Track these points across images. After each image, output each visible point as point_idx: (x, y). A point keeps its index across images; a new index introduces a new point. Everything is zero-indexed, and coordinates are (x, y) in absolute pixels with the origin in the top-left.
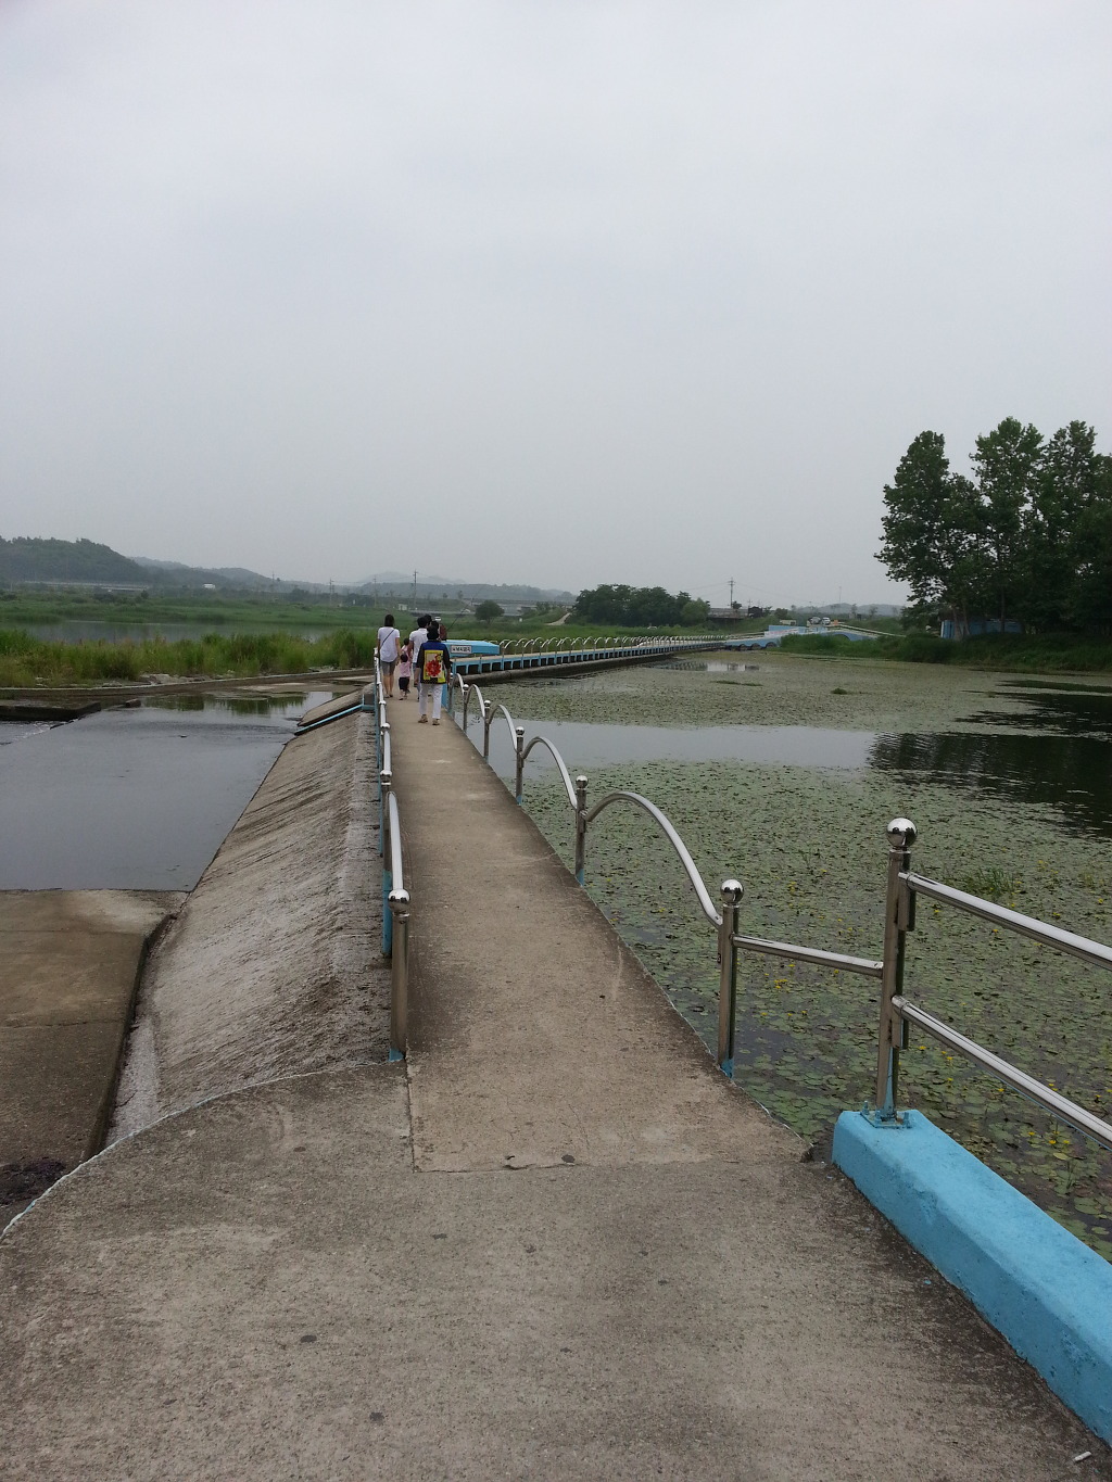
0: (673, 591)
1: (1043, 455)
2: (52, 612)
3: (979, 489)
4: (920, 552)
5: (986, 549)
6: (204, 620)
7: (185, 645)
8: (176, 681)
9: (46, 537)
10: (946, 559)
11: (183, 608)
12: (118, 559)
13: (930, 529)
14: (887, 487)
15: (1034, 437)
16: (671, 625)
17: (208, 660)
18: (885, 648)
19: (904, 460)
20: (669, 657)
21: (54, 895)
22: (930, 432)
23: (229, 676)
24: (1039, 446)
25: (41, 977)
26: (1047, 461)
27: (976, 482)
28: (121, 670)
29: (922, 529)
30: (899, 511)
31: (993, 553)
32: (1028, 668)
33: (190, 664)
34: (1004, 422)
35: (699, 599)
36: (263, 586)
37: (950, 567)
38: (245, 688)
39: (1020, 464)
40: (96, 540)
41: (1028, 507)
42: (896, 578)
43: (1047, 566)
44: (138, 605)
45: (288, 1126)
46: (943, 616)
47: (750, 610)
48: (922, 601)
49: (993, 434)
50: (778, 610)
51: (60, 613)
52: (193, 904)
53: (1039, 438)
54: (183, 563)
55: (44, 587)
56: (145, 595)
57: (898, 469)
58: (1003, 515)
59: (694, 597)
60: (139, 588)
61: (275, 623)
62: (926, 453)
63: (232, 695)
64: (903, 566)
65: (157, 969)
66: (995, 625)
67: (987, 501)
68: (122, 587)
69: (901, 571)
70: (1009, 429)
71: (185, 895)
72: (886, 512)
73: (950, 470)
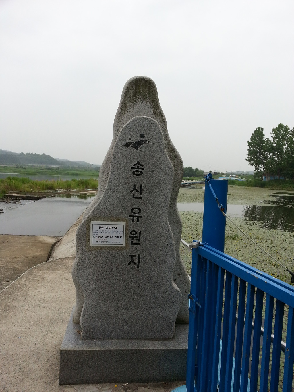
0: (194, 168)
1: (290, 133)
2: (35, 172)
3: (273, 142)
4: (257, 158)
5: (275, 158)
6: (73, 175)
7: (67, 181)
8: (64, 190)
9: (34, 153)
10: (264, 160)
11: (68, 171)
12: (52, 159)
13: (260, 152)
14: (248, 141)
15: (287, 128)
16: (193, 177)
17: (72, 185)
18: (248, 183)
19: (253, 134)
20: (190, 185)
21: (34, 236)
22: (260, 127)
23: (77, 189)
24: (289, 131)
25: (31, 250)
26: (291, 135)
27: (272, 140)
28: (51, 188)
29: (258, 152)
30: (252, 147)
31: (276, 159)
32: (285, 189)
33: (68, 186)
34: (279, 125)
35: (201, 170)
36: (89, 166)
37: (265, 162)
38: (81, 192)
39: (284, 136)
40: (47, 154)
41: (286, 146)
42: (251, 165)
43: (290, 162)
44: (57, 171)
45: (70, 262)
46: (263, 175)
47: (214, 173)
48: (258, 171)
49: (276, 128)
50: (222, 173)
51: (37, 173)
52: (63, 239)
53: (289, 129)
54: (68, 160)
55: (33, 166)
56: (58, 168)
57: (251, 137)
58: (279, 149)
59: (199, 170)
60: (57, 166)
61: (91, 175)
62: (259, 133)
63: (78, 194)
64: (253, 162)
65: (55, 250)
66: (277, 177)
67: (275, 145)
68: (53, 166)
69: (252, 163)
70: (281, 126)
71: (62, 237)
72: (248, 148)
73: (265, 137)
